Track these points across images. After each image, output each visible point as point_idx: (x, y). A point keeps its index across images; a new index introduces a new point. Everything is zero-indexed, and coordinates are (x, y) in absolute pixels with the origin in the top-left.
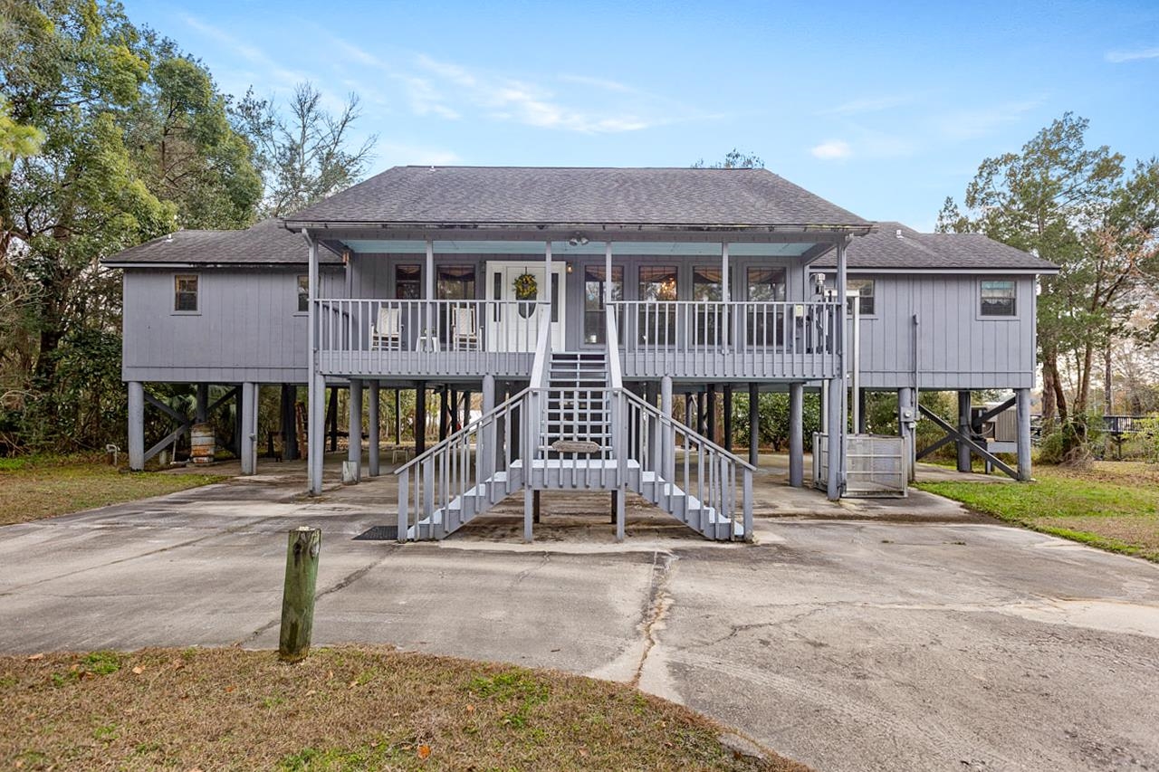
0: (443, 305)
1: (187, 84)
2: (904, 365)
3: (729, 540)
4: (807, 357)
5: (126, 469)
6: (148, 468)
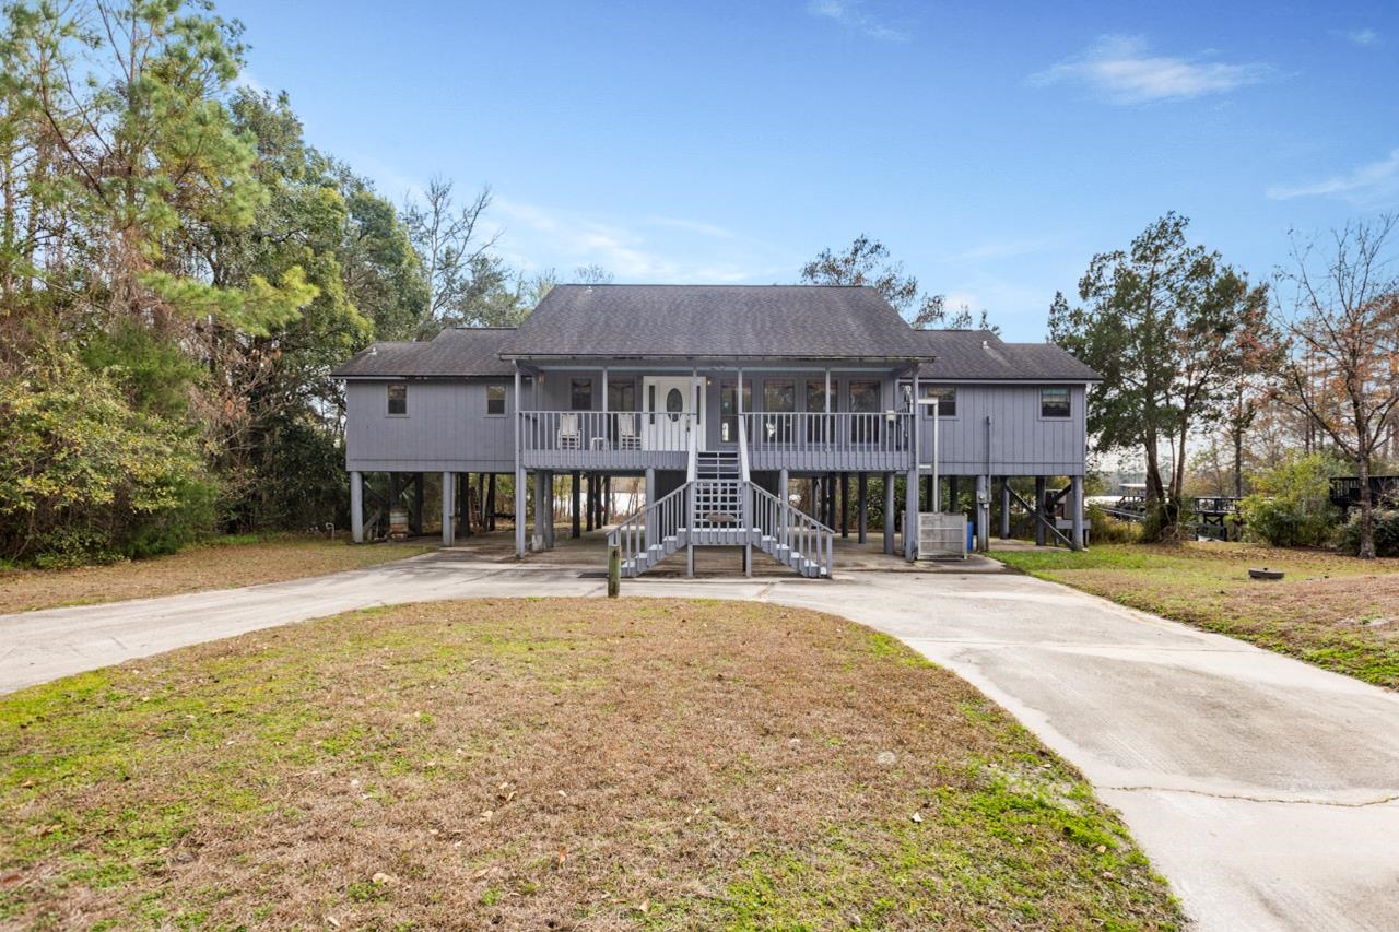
0: (609, 416)
1: (379, 216)
2: (979, 457)
3: (817, 577)
4: (897, 454)
5: (350, 541)
6: (366, 541)
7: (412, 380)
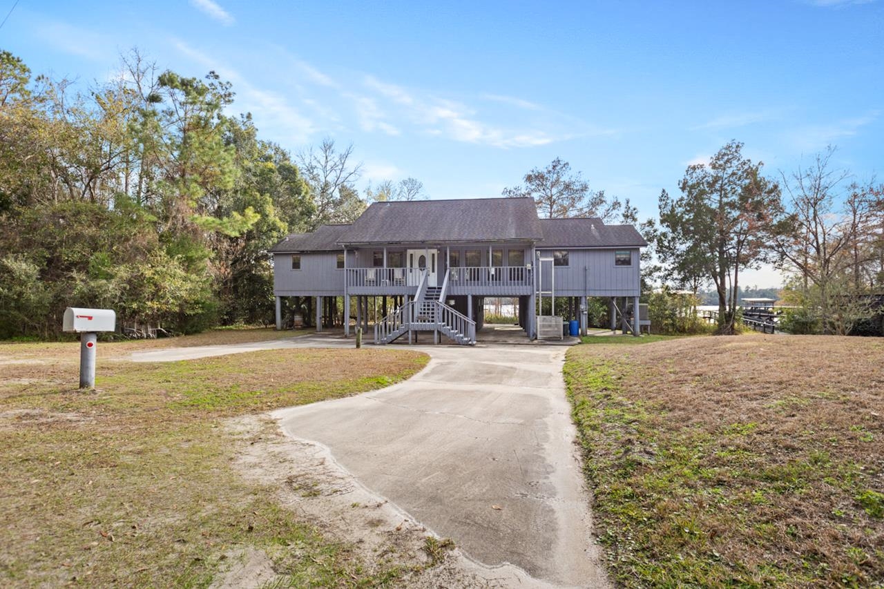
0: (390, 270)
2: (581, 287)
5: (275, 329)
6: (283, 329)
7: (302, 253)
